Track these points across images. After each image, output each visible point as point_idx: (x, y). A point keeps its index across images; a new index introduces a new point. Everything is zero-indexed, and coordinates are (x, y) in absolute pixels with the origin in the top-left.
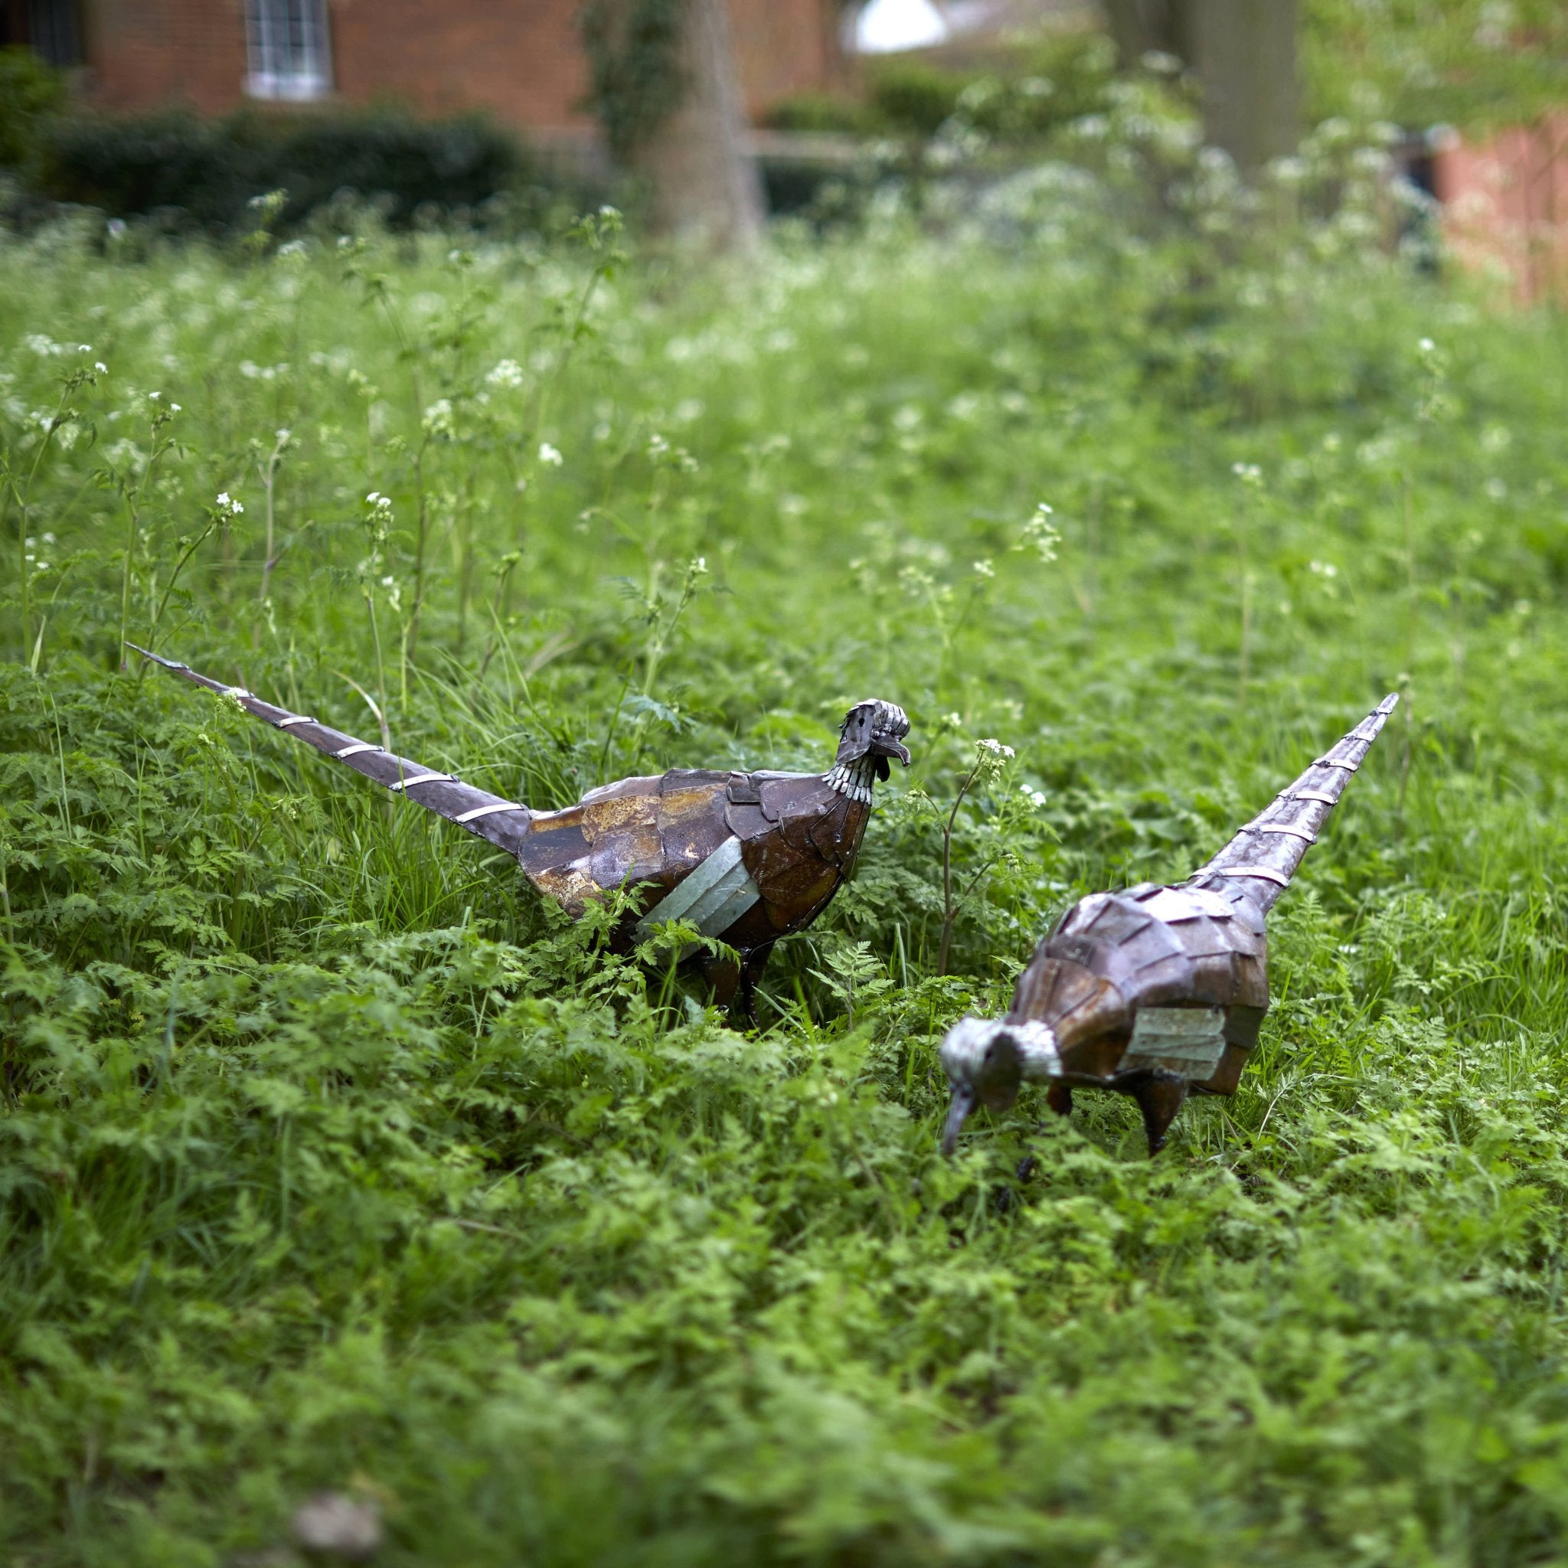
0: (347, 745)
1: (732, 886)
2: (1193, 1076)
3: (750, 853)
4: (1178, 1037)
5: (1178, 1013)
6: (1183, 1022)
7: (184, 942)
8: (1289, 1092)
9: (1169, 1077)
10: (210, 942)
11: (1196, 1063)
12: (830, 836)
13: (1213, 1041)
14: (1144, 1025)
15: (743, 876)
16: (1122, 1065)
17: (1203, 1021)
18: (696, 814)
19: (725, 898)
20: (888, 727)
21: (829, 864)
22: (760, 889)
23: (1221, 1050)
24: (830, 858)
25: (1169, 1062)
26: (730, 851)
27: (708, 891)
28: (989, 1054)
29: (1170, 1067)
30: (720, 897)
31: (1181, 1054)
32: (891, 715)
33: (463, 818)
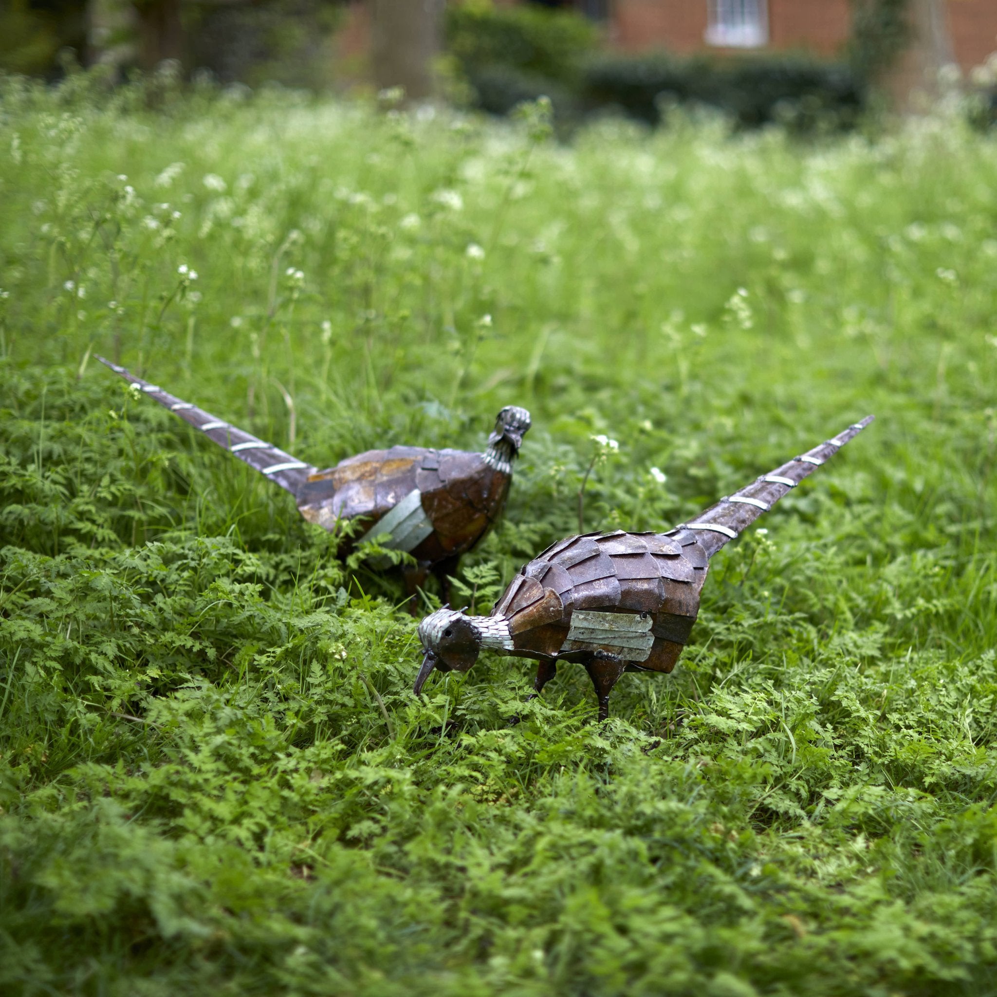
0: (208, 422)
1: (415, 521)
2: (629, 658)
3: (427, 500)
4: (611, 631)
5: (609, 616)
6: (614, 621)
7: (87, 539)
8: (737, 675)
9: (607, 657)
10: (104, 539)
11: (631, 649)
12: (479, 492)
13: (643, 635)
14: (578, 621)
15: (421, 515)
16: (566, 647)
17: (631, 621)
18: (400, 475)
19: (410, 529)
20: (515, 424)
21: (480, 510)
22: (434, 523)
23: (651, 643)
24: (480, 507)
25: (607, 647)
26: (414, 498)
27: (400, 524)
28: (447, 632)
29: (608, 651)
30: (407, 528)
31: (616, 643)
32: (518, 416)
33: (268, 471)
